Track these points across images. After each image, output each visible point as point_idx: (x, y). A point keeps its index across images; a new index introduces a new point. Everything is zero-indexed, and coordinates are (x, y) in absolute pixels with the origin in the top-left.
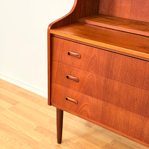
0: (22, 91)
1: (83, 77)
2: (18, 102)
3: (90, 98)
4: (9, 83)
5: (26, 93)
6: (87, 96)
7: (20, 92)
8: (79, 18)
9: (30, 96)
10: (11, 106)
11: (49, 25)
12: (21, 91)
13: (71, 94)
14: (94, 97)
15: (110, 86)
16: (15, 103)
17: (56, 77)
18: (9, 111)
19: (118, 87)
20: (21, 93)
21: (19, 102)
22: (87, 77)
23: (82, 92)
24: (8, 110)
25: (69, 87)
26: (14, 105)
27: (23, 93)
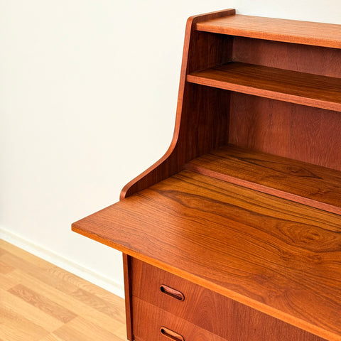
0: (84, 288)
1: (192, 292)
2: (73, 316)
3: (207, 333)
4: (57, 267)
5: (92, 292)
6: (202, 329)
7: (80, 290)
8: (186, 162)
9: (99, 298)
10: (59, 324)
11: (123, 190)
12: (81, 286)
13: (171, 323)
14: (216, 333)
15: (244, 315)
16: (67, 316)
17: (141, 288)
18: (56, 337)
19: (259, 320)
20: (81, 294)
21: (76, 315)
22: (200, 293)
23: (192, 321)
24: (54, 335)
25: (165, 309)
26: (65, 322)
27: (85, 293)
